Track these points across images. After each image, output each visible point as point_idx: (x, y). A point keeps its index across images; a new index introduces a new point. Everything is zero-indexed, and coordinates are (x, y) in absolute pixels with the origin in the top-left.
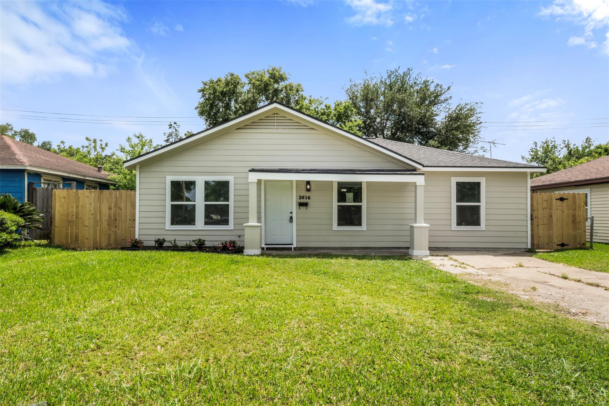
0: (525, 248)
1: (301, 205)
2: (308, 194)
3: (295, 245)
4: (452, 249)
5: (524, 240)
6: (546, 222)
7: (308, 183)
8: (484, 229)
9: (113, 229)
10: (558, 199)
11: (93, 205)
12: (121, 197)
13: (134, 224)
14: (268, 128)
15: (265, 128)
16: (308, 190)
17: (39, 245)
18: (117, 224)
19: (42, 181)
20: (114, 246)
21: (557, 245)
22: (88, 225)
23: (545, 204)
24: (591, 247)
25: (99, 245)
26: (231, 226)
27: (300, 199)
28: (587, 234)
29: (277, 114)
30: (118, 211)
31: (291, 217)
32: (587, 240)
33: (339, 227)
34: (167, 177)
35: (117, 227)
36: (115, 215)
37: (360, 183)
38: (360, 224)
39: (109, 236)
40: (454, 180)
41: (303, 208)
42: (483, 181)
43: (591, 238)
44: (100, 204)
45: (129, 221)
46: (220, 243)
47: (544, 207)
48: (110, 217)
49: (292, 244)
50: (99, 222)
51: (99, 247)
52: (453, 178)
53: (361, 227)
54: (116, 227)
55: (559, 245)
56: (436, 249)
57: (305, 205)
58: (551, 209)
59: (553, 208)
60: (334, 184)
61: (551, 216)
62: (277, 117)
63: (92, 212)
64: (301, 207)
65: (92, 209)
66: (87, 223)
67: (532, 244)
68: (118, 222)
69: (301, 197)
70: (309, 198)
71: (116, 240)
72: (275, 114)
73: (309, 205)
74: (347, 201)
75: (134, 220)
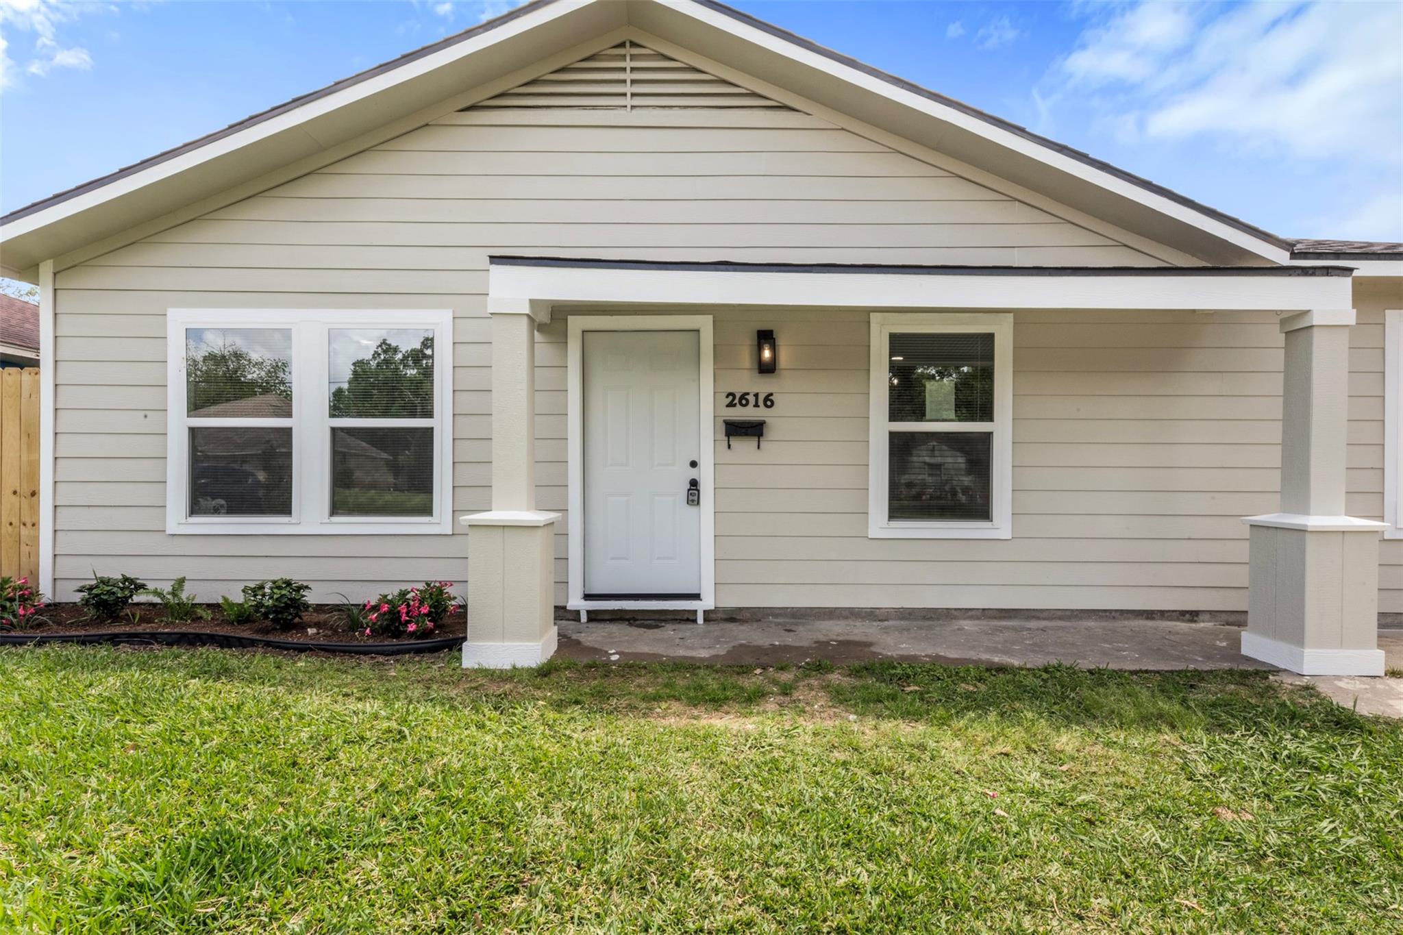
1: (735, 430)
2: (761, 385)
3: (708, 602)
13: (35, 509)
14: (593, 108)
15: (583, 108)
16: (767, 369)
26: (441, 519)
27: (731, 405)
29: (634, 44)
31: (694, 483)
33: (894, 524)
34: (170, 312)
38: (984, 513)
41: (744, 447)
45: (13, 498)
49: (696, 597)
52: (1391, 315)
57: (753, 430)
60: (874, 343)
62: (633, 58)
64: (735, 442)
69: (736, 400)
70: (769, 401)
72: (623, 45)
73: (770, 433)
74: (928, 416)
75: (33, 494)
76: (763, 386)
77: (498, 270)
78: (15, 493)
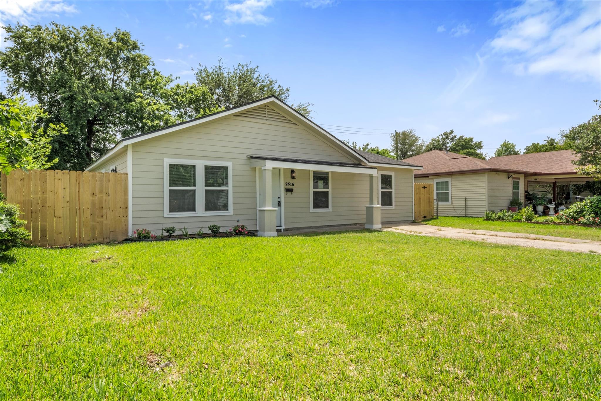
0: (411, 220)
1: (287, 190)
2: (292, 181)
3: (284, 227)
5: (411, 215)
7: (293, 171)
8: (394, 208)
9: (98, 220)
10: (423, 187)
11: (68, 190)
12: (109, 181)
13: (127, 212)
14: (260, 119)
15: (258, 118)
16: (293, 177)
18: (104, 213)
20: (100, 240)
21: (423, 217)
22: (61, 215)
24: (437, 218)
25: (78, 240)
26: (231, 211)
27: (287, 185)
28: (435, 210)
29: (268, 106)
30: (104, 198)
31: (279, 202)
32: (434, 215)
33: (314, 209)
34: (164, 159)
35: (104, 217)
36: (101, 202)
37: (327, 173)
38: (327, 207)
39: (93, 229)
40: (380, 173)
41: (289, 193)
42: (393, 174)
43: (437, 214)
44: (79, 188)
45: (120, 209)
46: (231, 228)
48: (93, 204)
49: (282, 226)
50: (78, 211)
51: (78, 243)
53: (328, 209)
54: (102, 216)
57: (291, 190)
58: (420, 194)
60: (310, 173)
61: (420, 198)
62: (268, 109)
63: (68, 199)
64: (287, 193)
65: (67, 194)
66: (59, 213)
67: (415, 218)
68: (104, 211)
70: (293, 185)
71: (101, 233)
72: (266, 106)
73: (294, 191)
74: (320, 188)
75: (126, 208)
78: (121, 208)
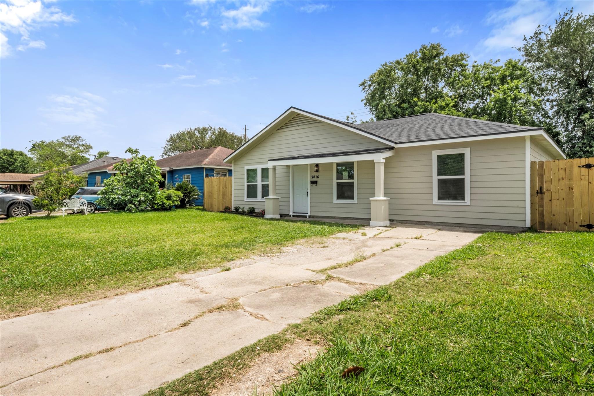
0: (522, 227)
1: (313, 183)
3: (309, 214)
4: (434, 224)
5: (521, 217)
6: (564, 196)
7: (317, 165)
8: (469, 203)
9: (224, 201)
10: (583, 166)
11: (217, 186)
12: (227, 181)
13: (232, 197)
14: (294, 126)
15: (292, 127)
16: (318, 171)
17: (198, 209)
19: (215, 172)
21: (580, 226)
23: (562, 174)
29: (299, 115)
30: (226, 190)
31: (308, 193)
33: (338, 200)
34: (245, 167)
37: (353, 163)
38: (352, 198)
39: (223, 204)
40: (435, 154)
41: (314, 185)
42: (467, 152)
44: (220, 185)
47: (560, 178)
48: (223, 193)
49: (308, 213)
50: (219, 196)
52: (434, 152)
53: (353, 200)
54: (225, 199)
55: (584, 226)
56: (418, 223)
57: (316, 182)
58: (570, 180)
59: (574, 179)
60: (334, 165)
61: (571, 188)
62: (299, 117)
63: (217, 190)
65: (217, 188)
66: (215, 197)
67: (534, 222)
68: (226, 196)
69: (313, 177)
70: (318, 177)
72: (297, 115)
73: (318, 183)
74: (343, 179)
76: (316, 174)
77: (269, 162)
